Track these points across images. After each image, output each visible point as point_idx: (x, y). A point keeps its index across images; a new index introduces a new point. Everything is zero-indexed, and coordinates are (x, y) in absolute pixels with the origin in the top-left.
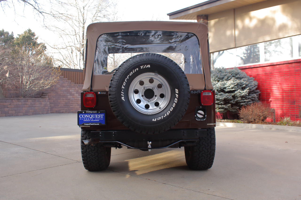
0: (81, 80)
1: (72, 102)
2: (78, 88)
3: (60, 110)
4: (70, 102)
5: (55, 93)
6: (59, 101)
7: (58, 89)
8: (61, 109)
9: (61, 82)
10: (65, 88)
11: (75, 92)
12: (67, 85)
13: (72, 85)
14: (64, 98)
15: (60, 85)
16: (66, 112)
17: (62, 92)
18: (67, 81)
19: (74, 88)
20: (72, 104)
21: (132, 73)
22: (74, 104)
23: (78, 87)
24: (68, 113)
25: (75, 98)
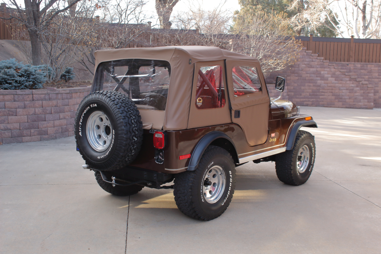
0: (346, 54)
1: (324, 91)
2: (334, 68)
3: (304, 101)
4: (321, 91)
5: (296, 76)
6: (302, 88)
7: (302, 70)
8: (305, 99)
9: (307, 60)
10: (314, 69)
11: (330, 75)
12: (317, 65)
13: (325, 64)
14: (311, 84)
15: (305, 64)
16: (312, 104)
17: (308, 75)
18: (317, 59)
19: (328, 69)
20: (323, 94)
21: (85, 110)
22: (327, 93)
23: (336, 67)
24: (316, 106)
25: (329, 85)
